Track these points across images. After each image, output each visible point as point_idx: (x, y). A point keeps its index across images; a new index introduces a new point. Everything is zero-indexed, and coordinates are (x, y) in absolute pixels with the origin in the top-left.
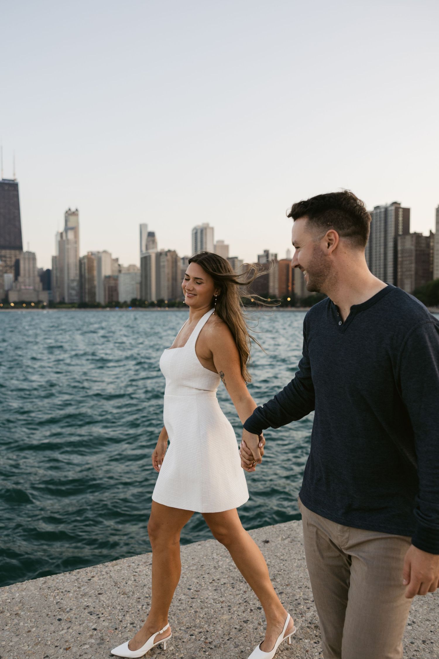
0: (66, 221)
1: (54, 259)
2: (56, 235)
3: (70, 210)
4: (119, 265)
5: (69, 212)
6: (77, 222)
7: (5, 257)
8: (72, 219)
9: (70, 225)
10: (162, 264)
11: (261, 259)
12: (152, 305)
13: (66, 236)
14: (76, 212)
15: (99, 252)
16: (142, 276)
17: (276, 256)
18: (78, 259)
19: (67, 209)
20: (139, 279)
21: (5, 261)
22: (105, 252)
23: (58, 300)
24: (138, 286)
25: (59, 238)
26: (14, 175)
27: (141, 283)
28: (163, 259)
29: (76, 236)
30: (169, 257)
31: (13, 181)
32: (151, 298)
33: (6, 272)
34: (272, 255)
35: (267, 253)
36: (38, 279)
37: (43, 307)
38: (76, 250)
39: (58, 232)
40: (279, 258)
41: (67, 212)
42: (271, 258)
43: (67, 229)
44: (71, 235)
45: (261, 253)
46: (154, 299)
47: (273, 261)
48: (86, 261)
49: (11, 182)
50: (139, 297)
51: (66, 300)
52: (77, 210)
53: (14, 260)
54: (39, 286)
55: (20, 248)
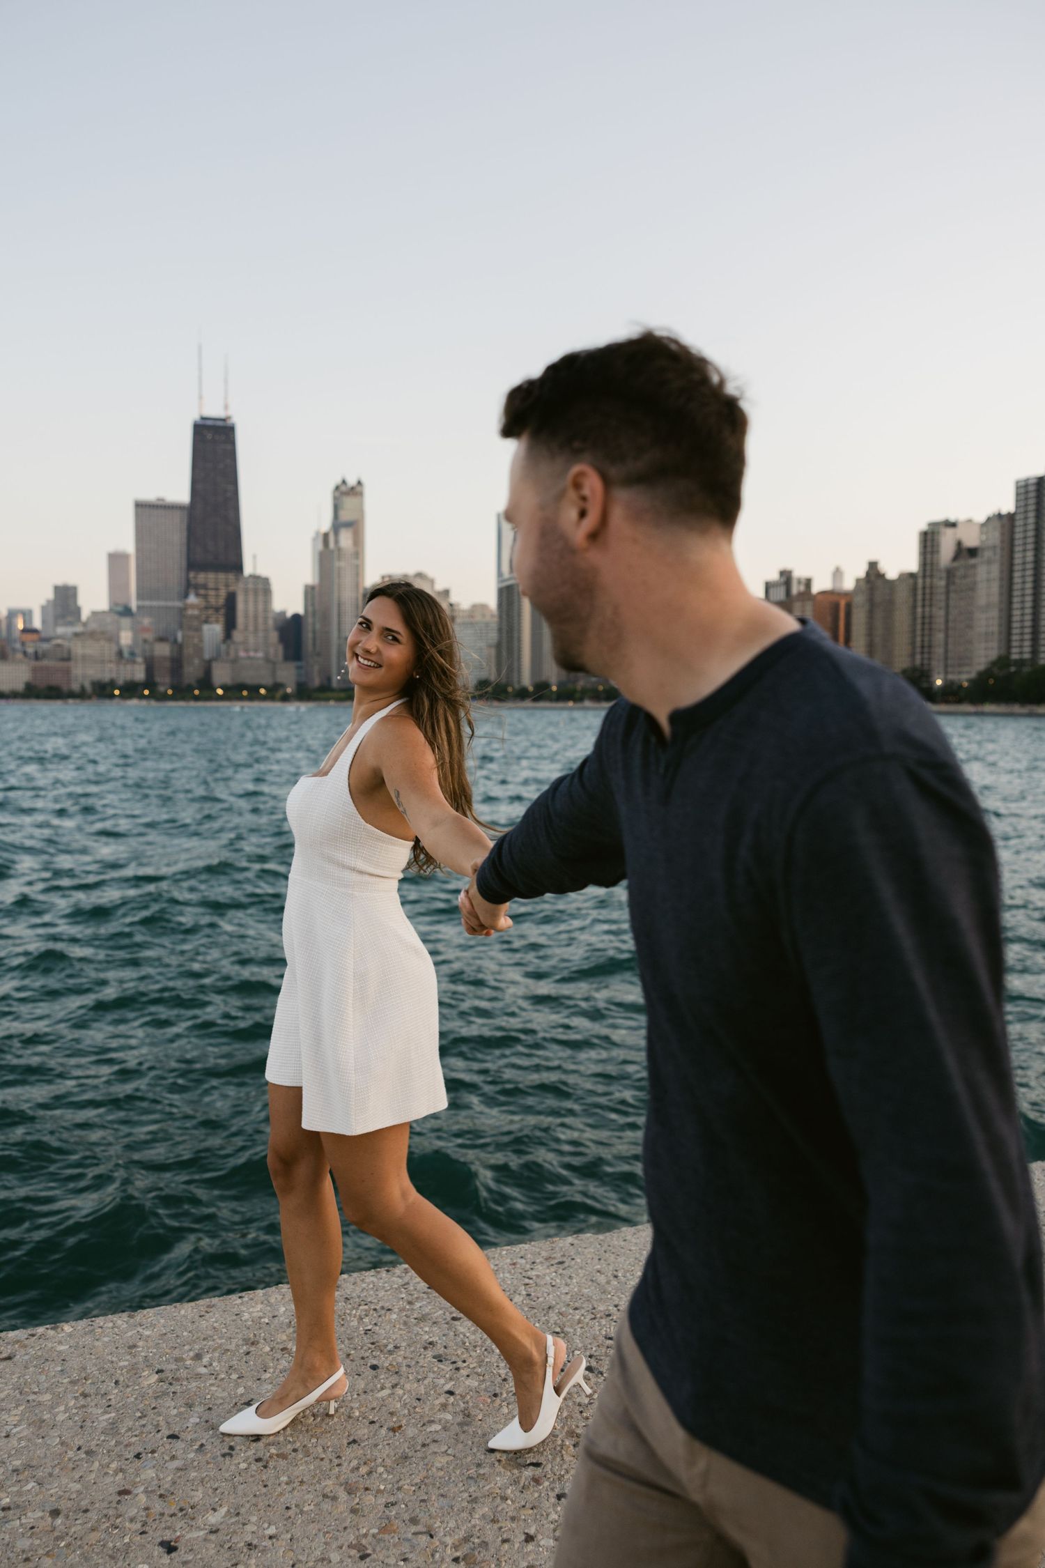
0: (337, 508)
1: (310, 592)
2: (315, 540)
3: (344, 482)
4: (451, 605)
5: (343, 488)
6: (361, 511)
7: (205, 586)
8: (349, 502)
9: (345, 516)
11: (772, 591)
12: (522, 694)
13: (337, 542)
14: (358, 489)
16: (500, 630)
17: (808, 583)
18: (361, 591)
19: (338, 481)
20: (493, 636)
21: (205, 597)
22: (420, 575)
23: (317, 682)
24: (493, 652)
25: (320, 546)
26: (226, 407)
27: (498, 646)
29: (358, 540)
31: (224, 420)
32: (519, 682)
33: (206, 621)
34: (799, 582)
35: (786, 576)
36: (274, 636)
37: (286, 698)
38: (358, 571)
39: (317, 533)
40: (816, 588)
41: (337, 488)
42: (795, 590)
43: (337, 526)
44: (346, 539)
45: (774, 576)
46: (527, 681)
47: (800, 594)
49: (220, 423)
50: (493, 678)
51: (334, 685)
52: (359, 483)
53: (223, 593)
54: (277, 651)
55: (238, 567)
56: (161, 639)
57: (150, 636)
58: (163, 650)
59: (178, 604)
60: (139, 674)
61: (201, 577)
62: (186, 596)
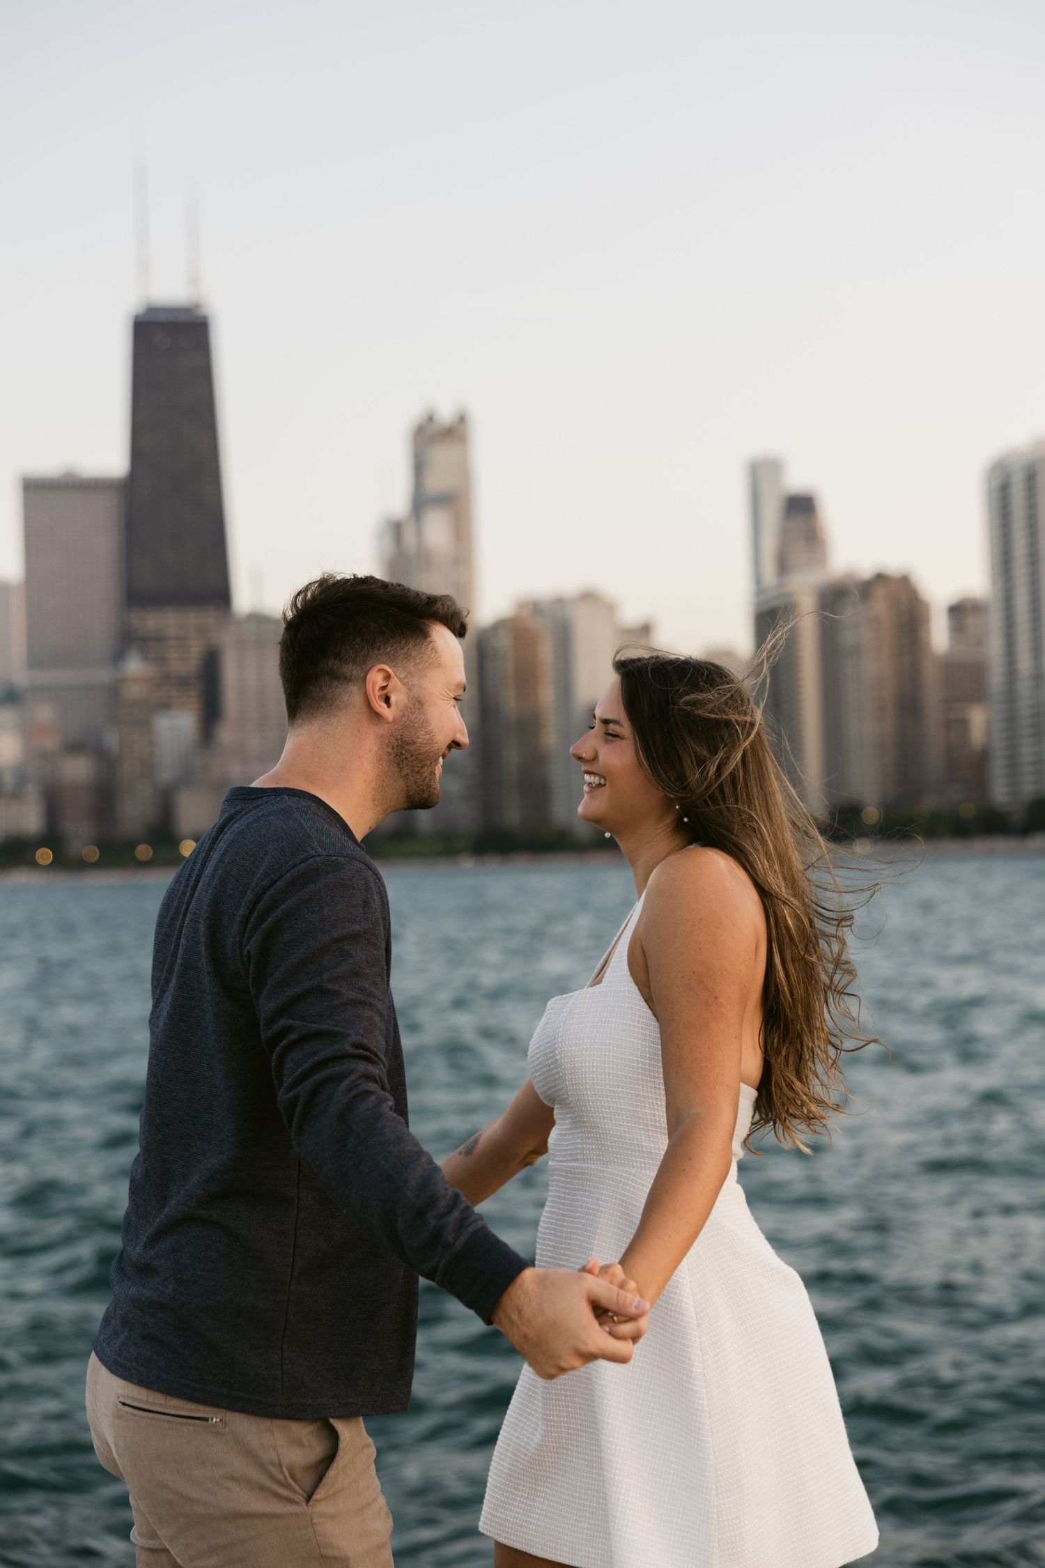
0: (419, 467)
3: (431, 417)
5: (431, 430)
6: (464, 472)
7: (159, 638)
8: (441, 456)
9: (436, 482)
10: (848, 638)
13: (420, 536)
14: (460, 429)
15: (560, 602)
21: (160, 658)
22: (589, 597)
25: (389, 546)
26: (194, 282)
28: (850, 613)
30: (880, 604)
31: (189, 309)
33: (163, 708)
39: (383, 520)
41: (419, 430)
43: (421, 502)
44: (437, 530)
48: (504, 642)
52: (461, 418)
53: (195, 651)
56: (74, 748)
57: (50, 743)
58: (78, 770)
59: (102, 675)
60: (30, 819)
61: (150, 620)
62: (119, 656)
